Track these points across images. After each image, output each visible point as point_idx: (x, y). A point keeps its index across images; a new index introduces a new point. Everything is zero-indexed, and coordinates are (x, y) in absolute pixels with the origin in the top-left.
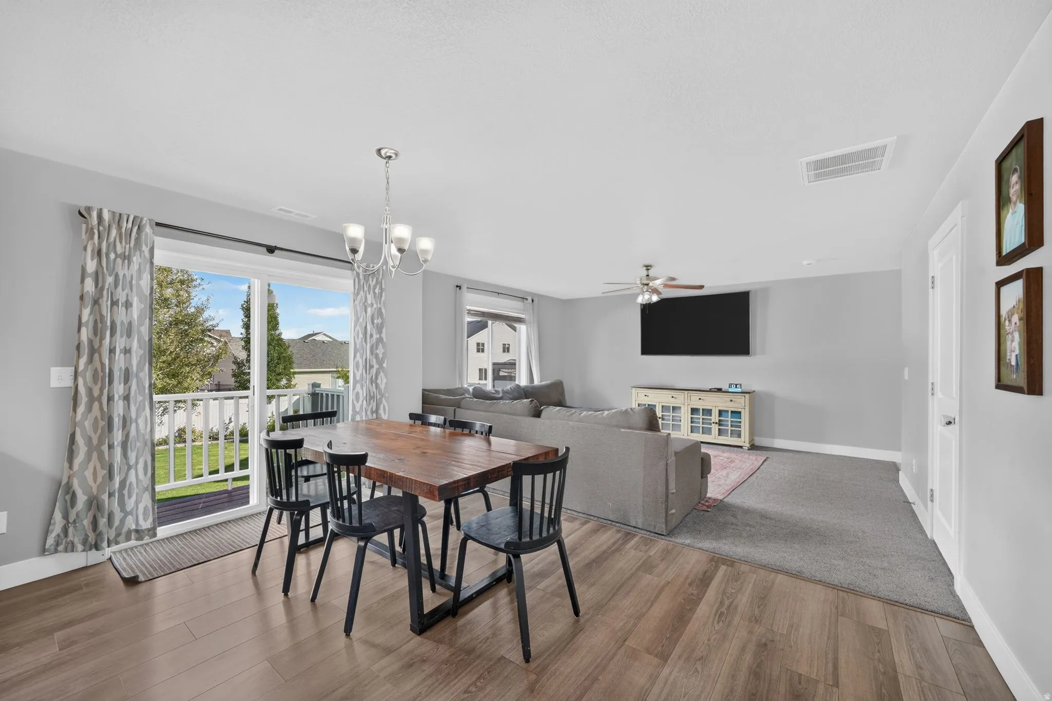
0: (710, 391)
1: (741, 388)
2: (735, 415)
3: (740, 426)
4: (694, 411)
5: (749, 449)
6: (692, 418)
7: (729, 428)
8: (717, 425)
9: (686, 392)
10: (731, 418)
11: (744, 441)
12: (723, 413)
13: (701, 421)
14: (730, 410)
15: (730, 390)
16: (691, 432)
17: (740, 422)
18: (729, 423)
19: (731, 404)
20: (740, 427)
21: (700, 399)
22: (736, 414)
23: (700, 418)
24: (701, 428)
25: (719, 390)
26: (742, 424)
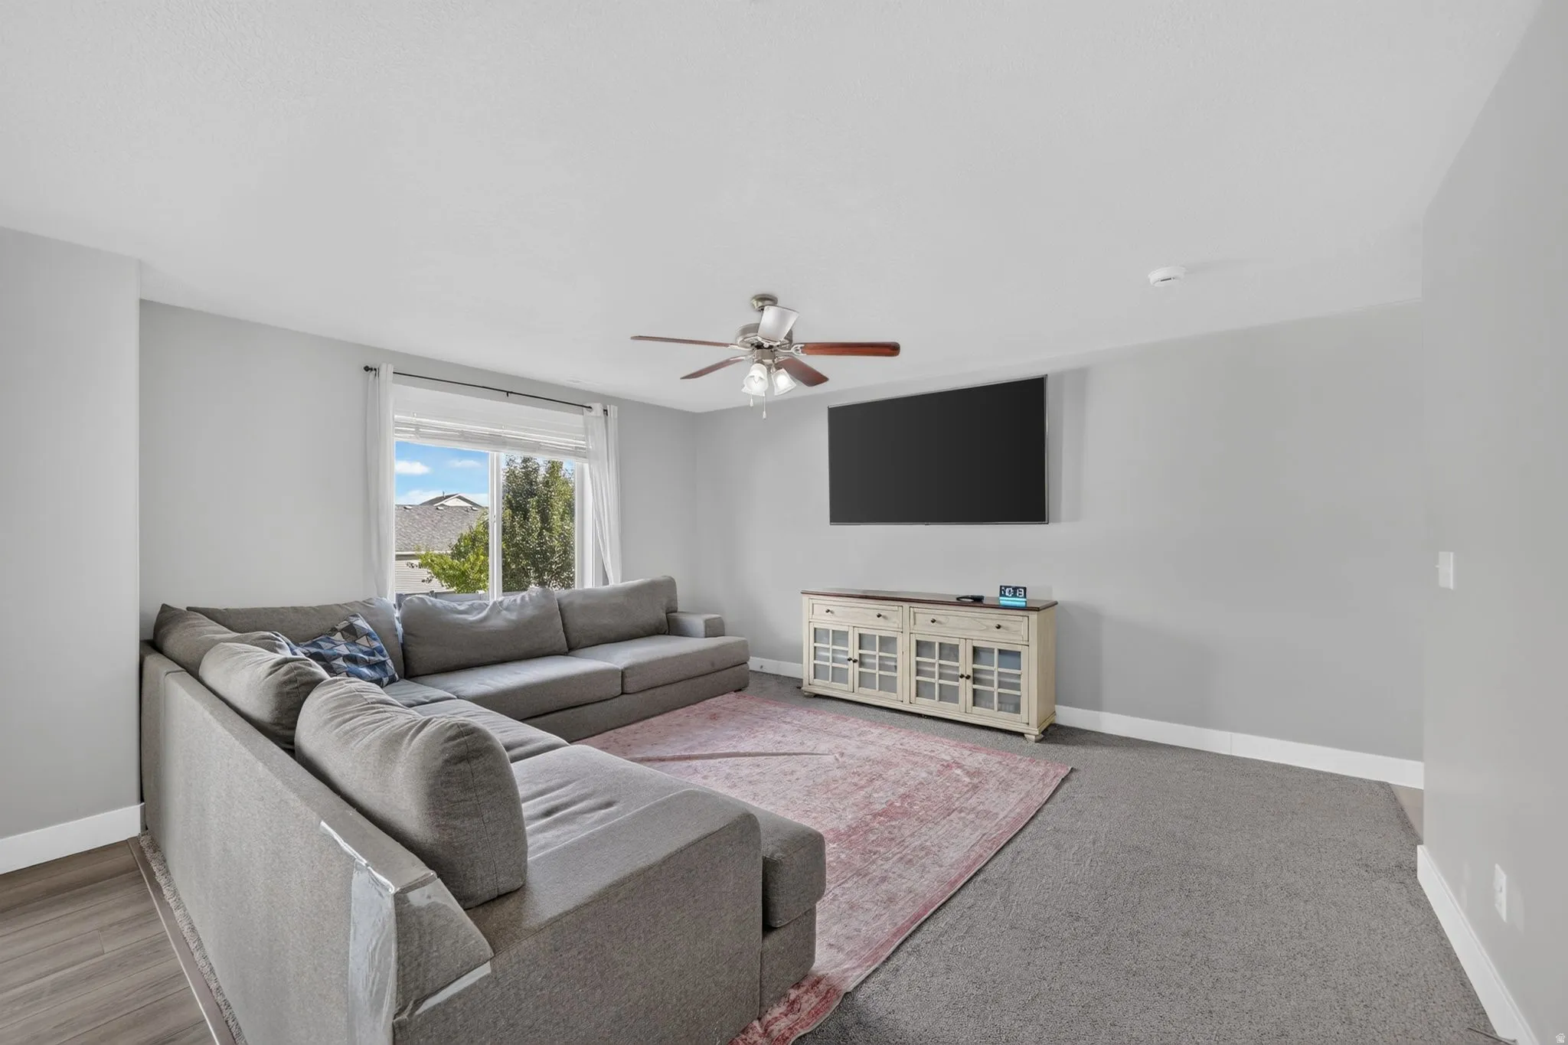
0: (960, 602)
1: (1025, 597)
2: (1008, 659)
3: (1019, 684)
4: (921, 647)
5: (1036, 741)
6: (918, 663)
7: (995, 689)
8: (969, 682)
9: (906, 605)
10: (999, 667)
11: (1028, 721)
12: (983, 655)
13: (936, 669)
14: (996, 647)
15: (1004, 601)
16: (917, 696)
17: (1019, 676)
18: (995, 678)
19: (998, 635)
20: (1017, 687)
21: (933, 621)
22: (1010, 656)
23: (934, 664)
24: (937, 687)
25: (977, 601)
26: (1023, 681)
